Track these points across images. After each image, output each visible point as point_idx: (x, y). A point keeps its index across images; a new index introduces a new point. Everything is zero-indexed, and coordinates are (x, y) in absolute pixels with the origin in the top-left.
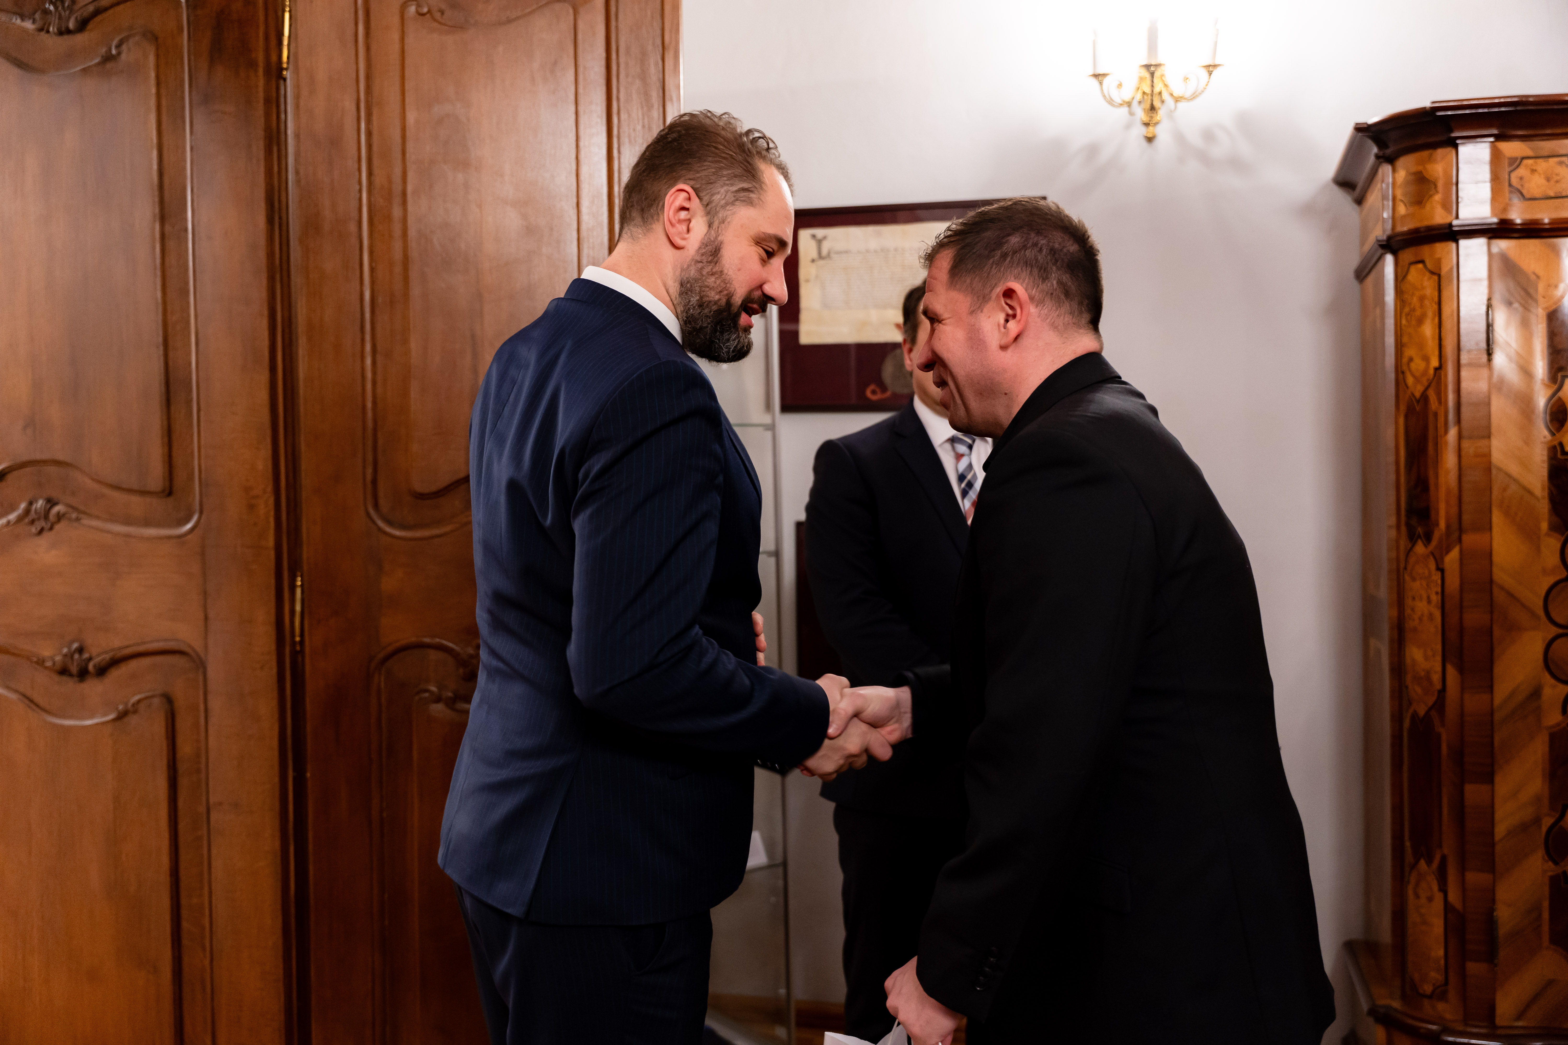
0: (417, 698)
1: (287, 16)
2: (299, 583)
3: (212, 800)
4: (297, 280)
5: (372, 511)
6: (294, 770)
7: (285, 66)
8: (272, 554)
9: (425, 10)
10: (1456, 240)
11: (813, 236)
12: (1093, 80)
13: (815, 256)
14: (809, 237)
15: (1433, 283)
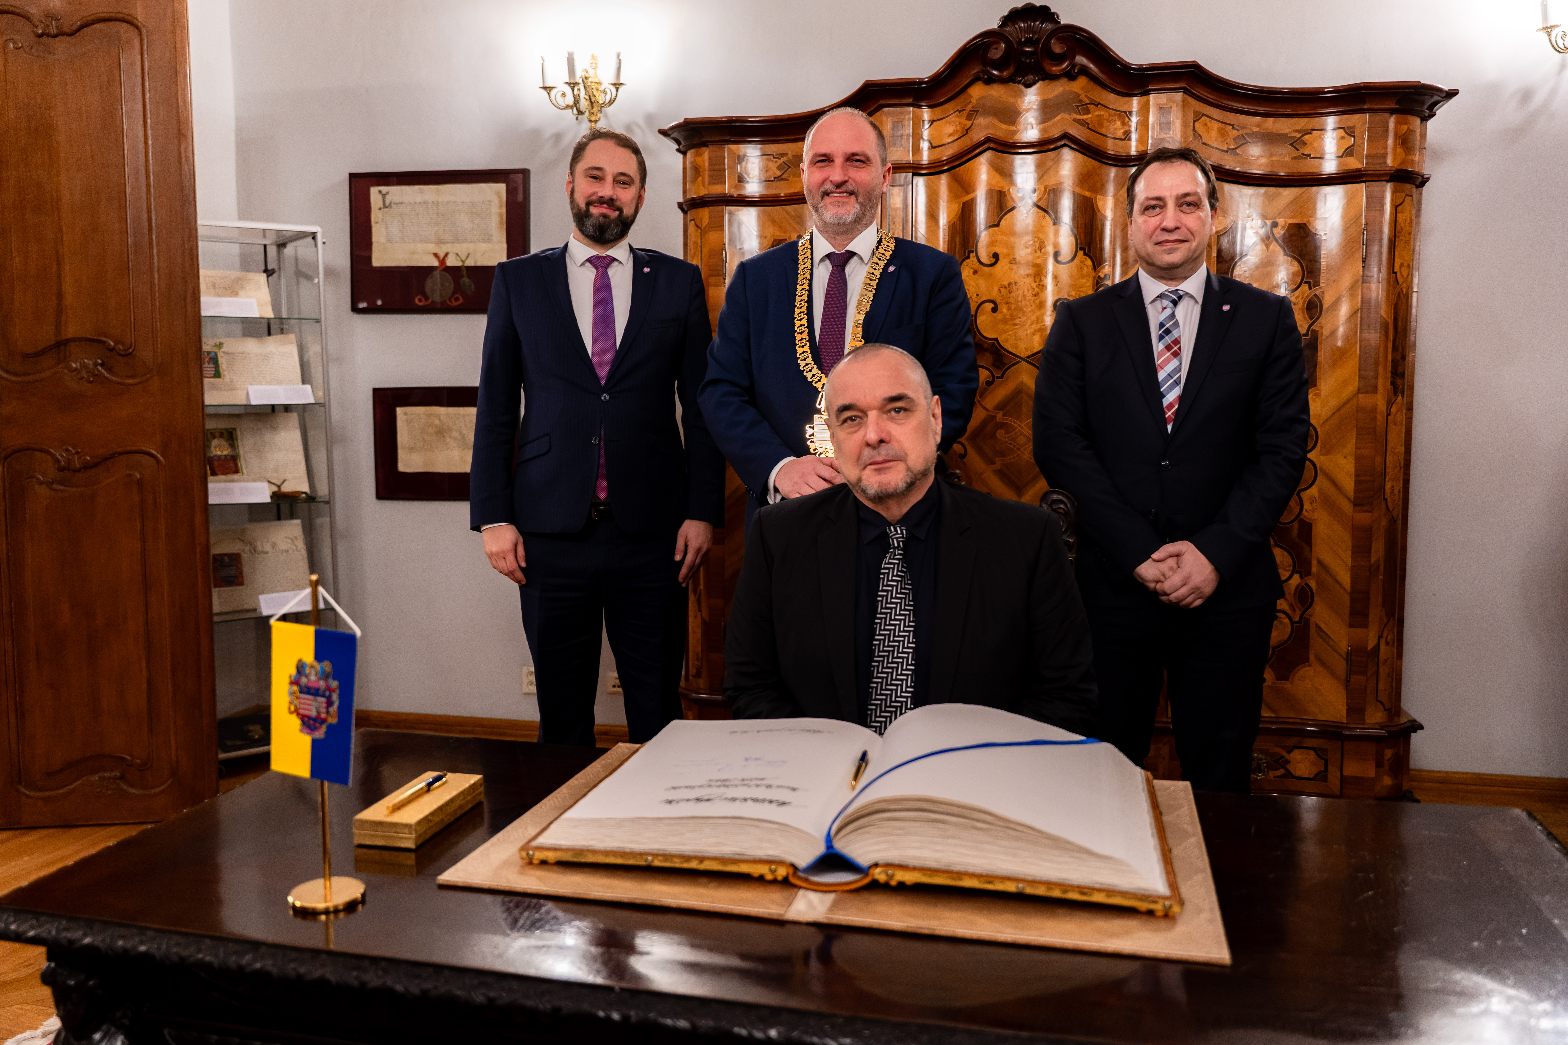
9: (20, 45)
10: (708, 207)
11: (380, 192)
12: (543, 91)
13: (381, 206)
14: (377, 192)
15: (699, 234)
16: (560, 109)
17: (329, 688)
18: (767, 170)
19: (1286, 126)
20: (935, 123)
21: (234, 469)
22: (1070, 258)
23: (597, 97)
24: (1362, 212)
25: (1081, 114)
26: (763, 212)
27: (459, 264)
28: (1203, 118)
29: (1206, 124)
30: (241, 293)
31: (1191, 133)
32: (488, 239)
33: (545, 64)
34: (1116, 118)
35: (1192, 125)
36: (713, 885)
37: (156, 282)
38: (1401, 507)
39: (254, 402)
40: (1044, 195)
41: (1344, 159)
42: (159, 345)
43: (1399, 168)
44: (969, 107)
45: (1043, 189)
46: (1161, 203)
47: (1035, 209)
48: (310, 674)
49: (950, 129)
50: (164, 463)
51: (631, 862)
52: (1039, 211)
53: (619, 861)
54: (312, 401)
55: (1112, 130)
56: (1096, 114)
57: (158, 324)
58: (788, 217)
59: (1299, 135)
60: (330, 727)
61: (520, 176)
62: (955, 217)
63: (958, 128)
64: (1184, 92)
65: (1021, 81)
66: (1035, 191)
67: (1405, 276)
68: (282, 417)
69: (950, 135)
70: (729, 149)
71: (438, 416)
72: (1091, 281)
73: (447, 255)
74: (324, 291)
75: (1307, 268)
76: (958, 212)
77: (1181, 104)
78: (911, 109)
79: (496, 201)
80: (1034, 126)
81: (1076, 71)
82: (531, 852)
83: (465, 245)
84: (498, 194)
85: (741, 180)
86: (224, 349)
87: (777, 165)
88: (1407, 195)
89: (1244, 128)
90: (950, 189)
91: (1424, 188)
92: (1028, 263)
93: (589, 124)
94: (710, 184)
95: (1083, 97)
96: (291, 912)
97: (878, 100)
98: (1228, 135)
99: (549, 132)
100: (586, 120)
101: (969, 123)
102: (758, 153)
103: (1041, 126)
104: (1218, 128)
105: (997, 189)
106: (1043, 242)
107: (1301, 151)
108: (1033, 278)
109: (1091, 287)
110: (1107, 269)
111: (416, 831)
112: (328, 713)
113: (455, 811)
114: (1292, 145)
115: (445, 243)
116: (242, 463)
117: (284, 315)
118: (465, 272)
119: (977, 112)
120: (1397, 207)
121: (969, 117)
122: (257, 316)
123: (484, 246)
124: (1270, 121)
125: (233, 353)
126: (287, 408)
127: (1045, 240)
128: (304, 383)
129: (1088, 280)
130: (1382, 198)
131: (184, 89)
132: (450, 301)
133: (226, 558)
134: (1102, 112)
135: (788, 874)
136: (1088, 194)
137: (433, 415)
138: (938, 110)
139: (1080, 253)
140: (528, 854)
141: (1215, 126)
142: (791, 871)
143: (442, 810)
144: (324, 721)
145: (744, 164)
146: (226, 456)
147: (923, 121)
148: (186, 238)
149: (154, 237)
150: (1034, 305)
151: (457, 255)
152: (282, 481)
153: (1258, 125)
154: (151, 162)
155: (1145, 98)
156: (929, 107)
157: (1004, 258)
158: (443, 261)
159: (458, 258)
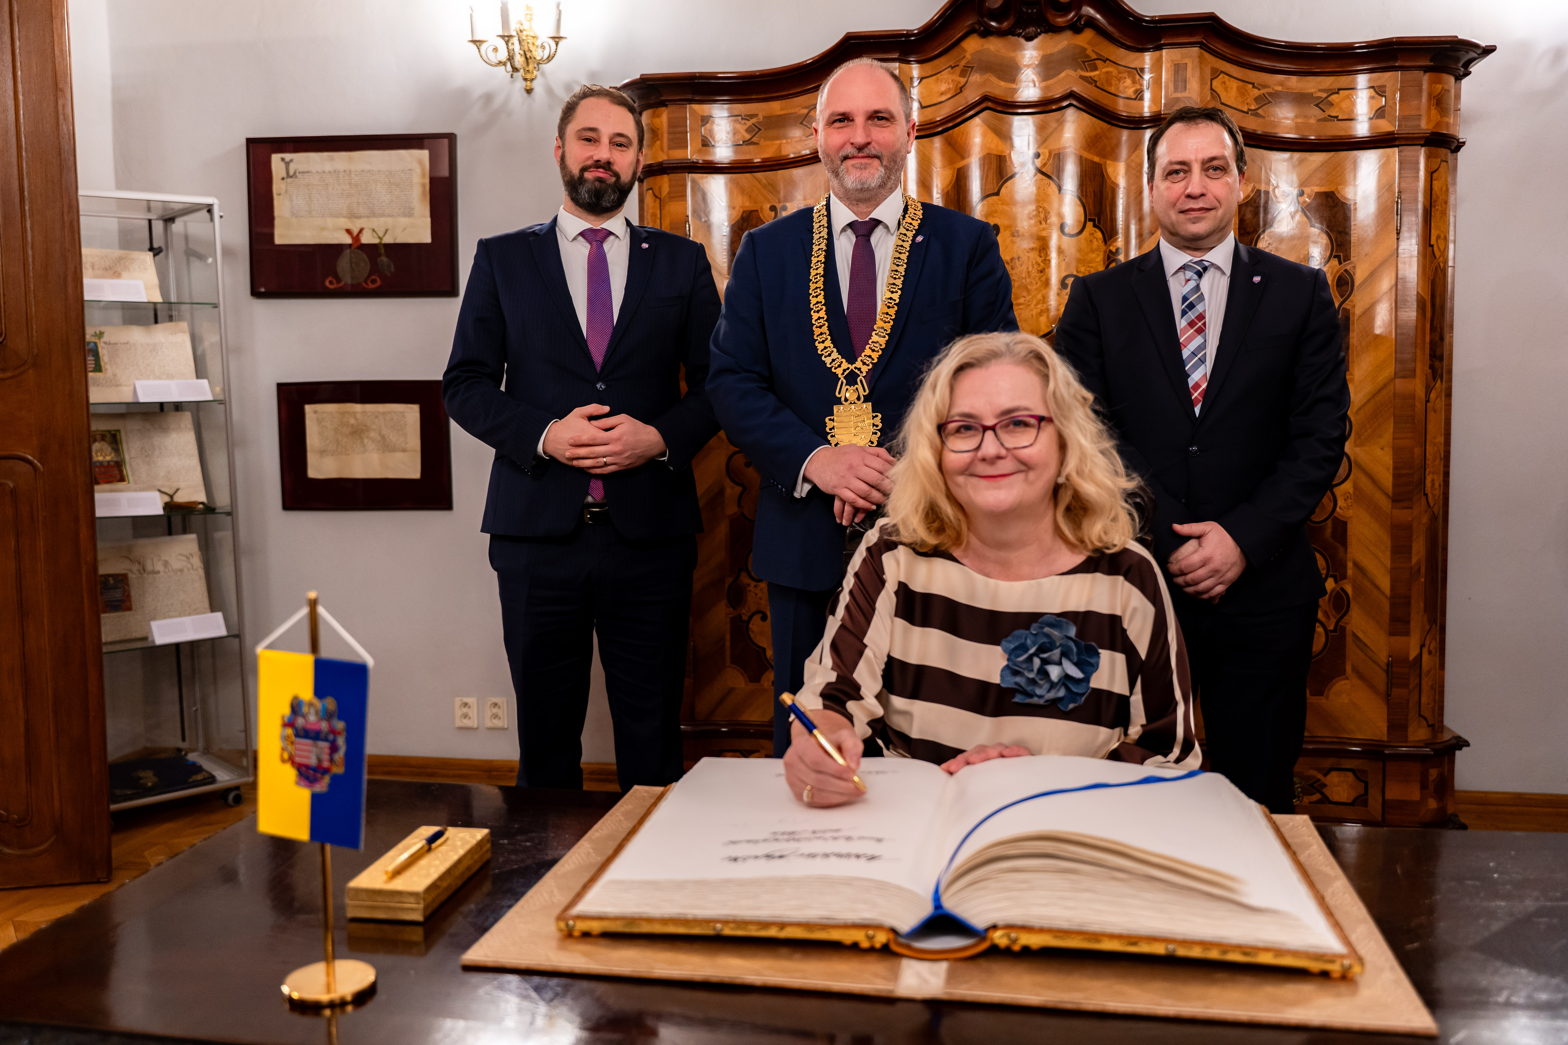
10: (668, 174)
11: (283, 159)
12: (472, 45)
13: (285, 175)
14: (279, 160)
15: (658, 205)
16: (491, 65)
17: (333, 731)
18: (735, 132)
19: (1313, 85)
20: (924, 81)
21: (118, 477)
22: (1078, 231)
23: (534, 53)
24: (1394, 180)
25: (1087, 71)
26: (731, 180)
27: (376, 241)
28: (1221, 76)
29: (1224, 83)
30: (125, 274)
31: (1209, 92)
32: (409, 213)
33: (474, 15)
34: (1126, 75)
35: (1209, 83)
36: (797, 956)
37: (30, 259)
38: (1441, 502)
39: (142, 399)
40: (1048, 160)
41: (1374, 121)
42: (35, 333)
43: (1434, 131)
44: (963, 63)
45: (1047, 154)
46: (1185, 168)
47: (1040, 176)
48: (309, 713)
49: (943, 87)
50: (42, 469)
51: (696, 931)
52: (1044, 177)
53: (681, 930)
54: (210, 398)
55: (1121, 88)
56: (1104, 70)
57: (34, 309)
58: (759, 186)
59: (1324, 95)
60: (335, 779)
61: (446, 141)
62: (948, 185)
63: (951, 86)
64: (1200, 47)
65: (1021, 33)
66: (1038, 155)
67: (1442, 250)
68: (173, 418)
69: (942, 94)
70: (691, 109)
71: (354, 414)
72: (1102, 256)
73: (361, 231)
74: (223, 272)
75: (1336, 241)
76: (952, 179)
77: (1197, 60)
78: (897, 64)
79: (418, 170)
80: (1037, 84)
81: (1082, 23)
82: (571, 923)
83: (382, 220)
84: (420, 162)
85: (706, 144)
86: (105, 338)
87: (746, 127)
88: (1442, 161)
89: (1265, 86)
90: (943, 154)
91: (1459, 153)
92: (1032, 236)
93: (524, 83)
94: (670, 148)
95: (1089, 52)
96: (287, 1006)
98: (1249, 94)
99: (478, 92)
100: (521, 79)
101: (963, 80)
102: (726, 114)
103: (1044, 84)
104: (1237, 88)
105: (995, 153)
106: (1049, 213)
107: (1328, 113)
108: (1038, 252)
109: (1102, 263)
110: (1120, 242)
111: (424, 900)
112: (331, 760)
113: (463, 874)
114: (1317, 105)
115: (359, 217)
116: (128, 470)
117: (173, 299)
118: (383, 251)
119: (972, 68)
120: (1432, 173)
121: (963, 74)
122: (145, 300)
123: (404, 221)
124: (1294, 79)
125: (116, 344)
126: (178, 407)
127: (1050, 210)
128: (198, 376)
129: (1098, 255)
130: (1417, 163)
131: (61, 36)
132: (366, 283)
133: (111, 579)
134: (1111, 69)
135: (889, 941)
136: (1096, 159)
137: (348, 413)
138: (928, 66)
139: (1090, 224)
140: (567, 925)
141: (1234, 85)
142: (891, 936)
143: (450, 873)
144: (326, 771)
145: (708, 126)
146: (109, 462)
147: (912, 79)
148: (66, 210)
149: (27, 208)
150: (1039, 283)
151: (374, 230)
152: (174, 490)
153: (1281, 84)
154: (22, 121)
155: (1158, 53)
156: (918, 62)
157: (1005, 230)
158: (356, 238)
159: (375, 234)
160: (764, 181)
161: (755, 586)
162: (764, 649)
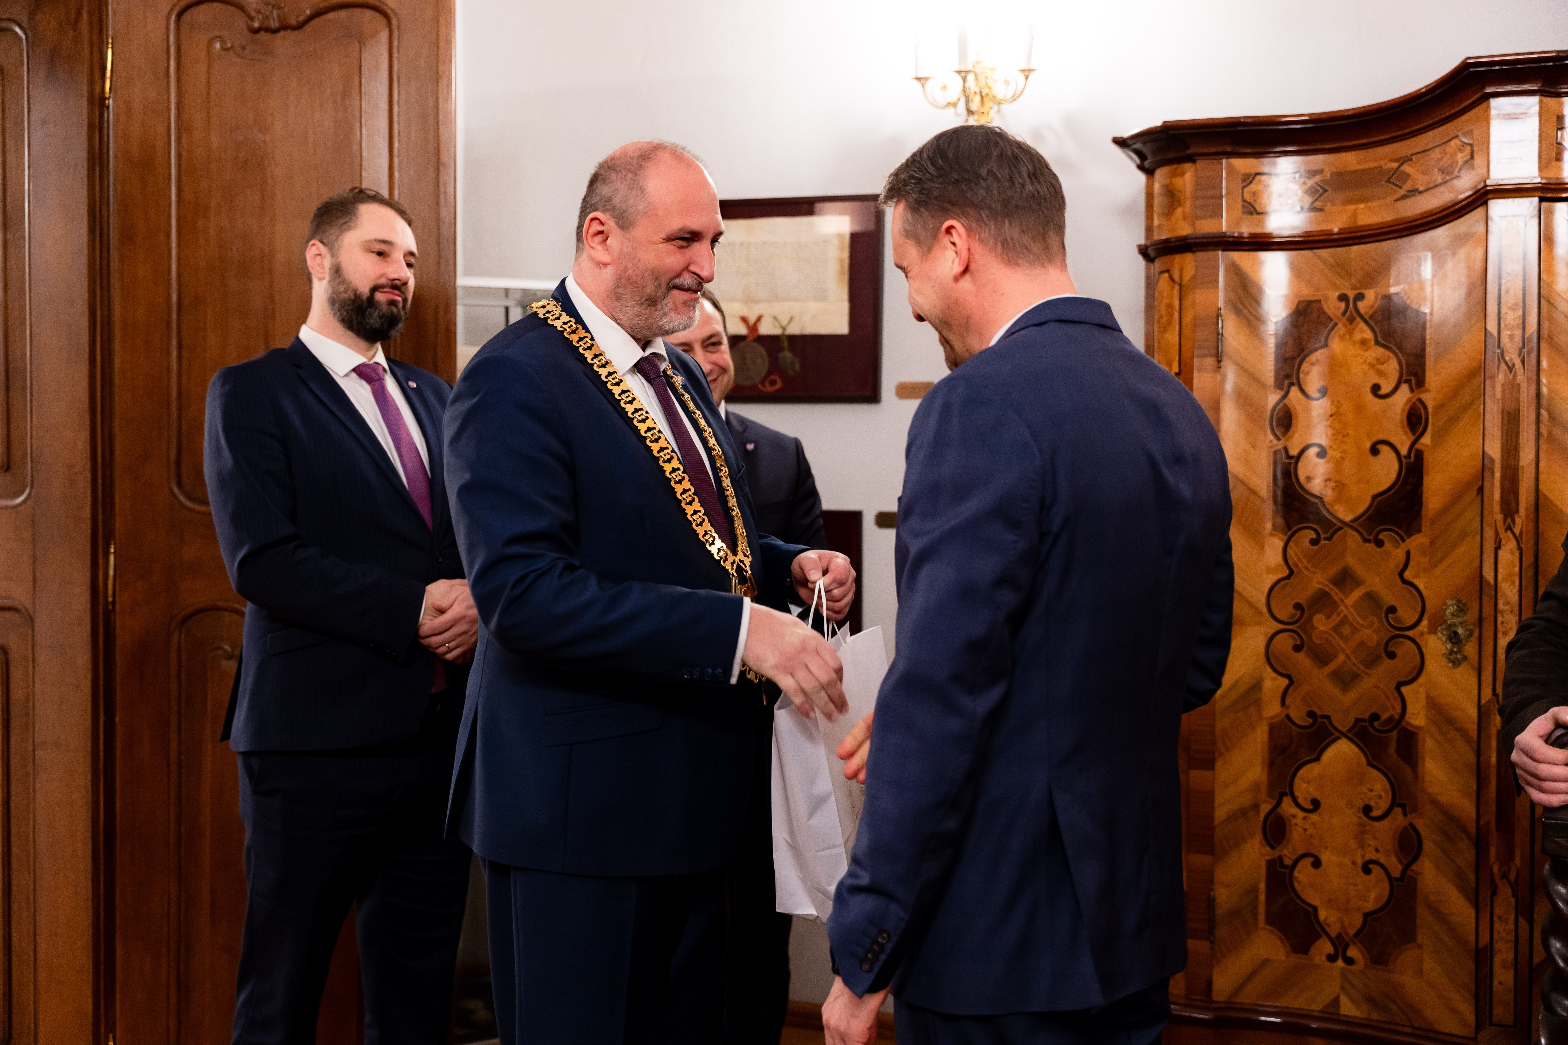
0: (212, 654)
1: (110, 52)
2: (112, 550)
3: (37, 740)
4: (115, 283)
5: (176, 490)
6: (105, 715)
7: (107, 96)
8: (89, 524)
9: (229, 45)
10: (1194, 252)
12: (916, 82)
15: (1176, 293)
16: (940, 107)
27: (777, 331)
32: (821, 297)
33: (920, 48)
58: (1323, 268)
70: (1229, 166)
73: (760, 318)
79: (835, 242)
83: (788, 305)
84: (839, 231)
85: (1254, 210)
87: (1306, 187)
94: (1195, 218)
97: (1484, 87)
102: (1294, 169)
115: (758, 302)
118: (786, 344)
123: (814, 306)
132: (764, 386)
145: (1252, 187)
151: (775, 318)
158: (753, 328)
159: (776, 323)
160: (1331, 260)
161: (1304, 818)
162: (1315, 909)
